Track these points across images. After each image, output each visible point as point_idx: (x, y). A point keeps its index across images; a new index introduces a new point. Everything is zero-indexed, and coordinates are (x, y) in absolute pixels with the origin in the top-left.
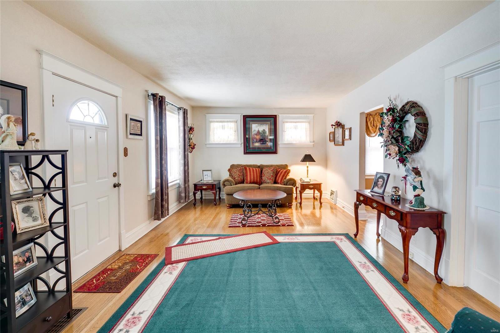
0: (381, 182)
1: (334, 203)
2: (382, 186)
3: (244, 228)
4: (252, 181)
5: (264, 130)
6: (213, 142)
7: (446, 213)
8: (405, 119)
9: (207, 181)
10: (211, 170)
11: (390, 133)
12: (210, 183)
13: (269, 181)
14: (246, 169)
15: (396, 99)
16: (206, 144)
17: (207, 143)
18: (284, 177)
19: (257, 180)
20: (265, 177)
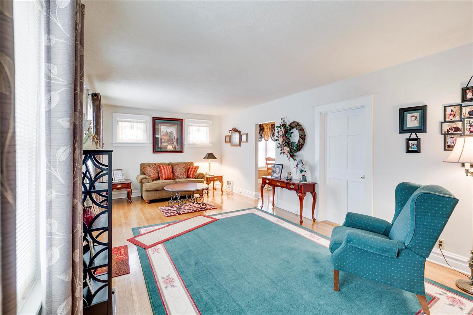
0: (278, 170)
1: (231, 191)
2: (279, 173)
3: (180, 215)
4: (167, 177)
5: (172, 131)
6: (121, 142)
7: (316, 183)
8: (291, 131)
9: (119, 180)
10: (121, 169)
11: (284, 139)
12: (122, 182)
13: (182, 176)
14: (160, 167)
15: (285, 118)
16: (112, 143)
17: (114, 142)
18: (195, 172)
19: (170, 176)
20: (178, 173)
